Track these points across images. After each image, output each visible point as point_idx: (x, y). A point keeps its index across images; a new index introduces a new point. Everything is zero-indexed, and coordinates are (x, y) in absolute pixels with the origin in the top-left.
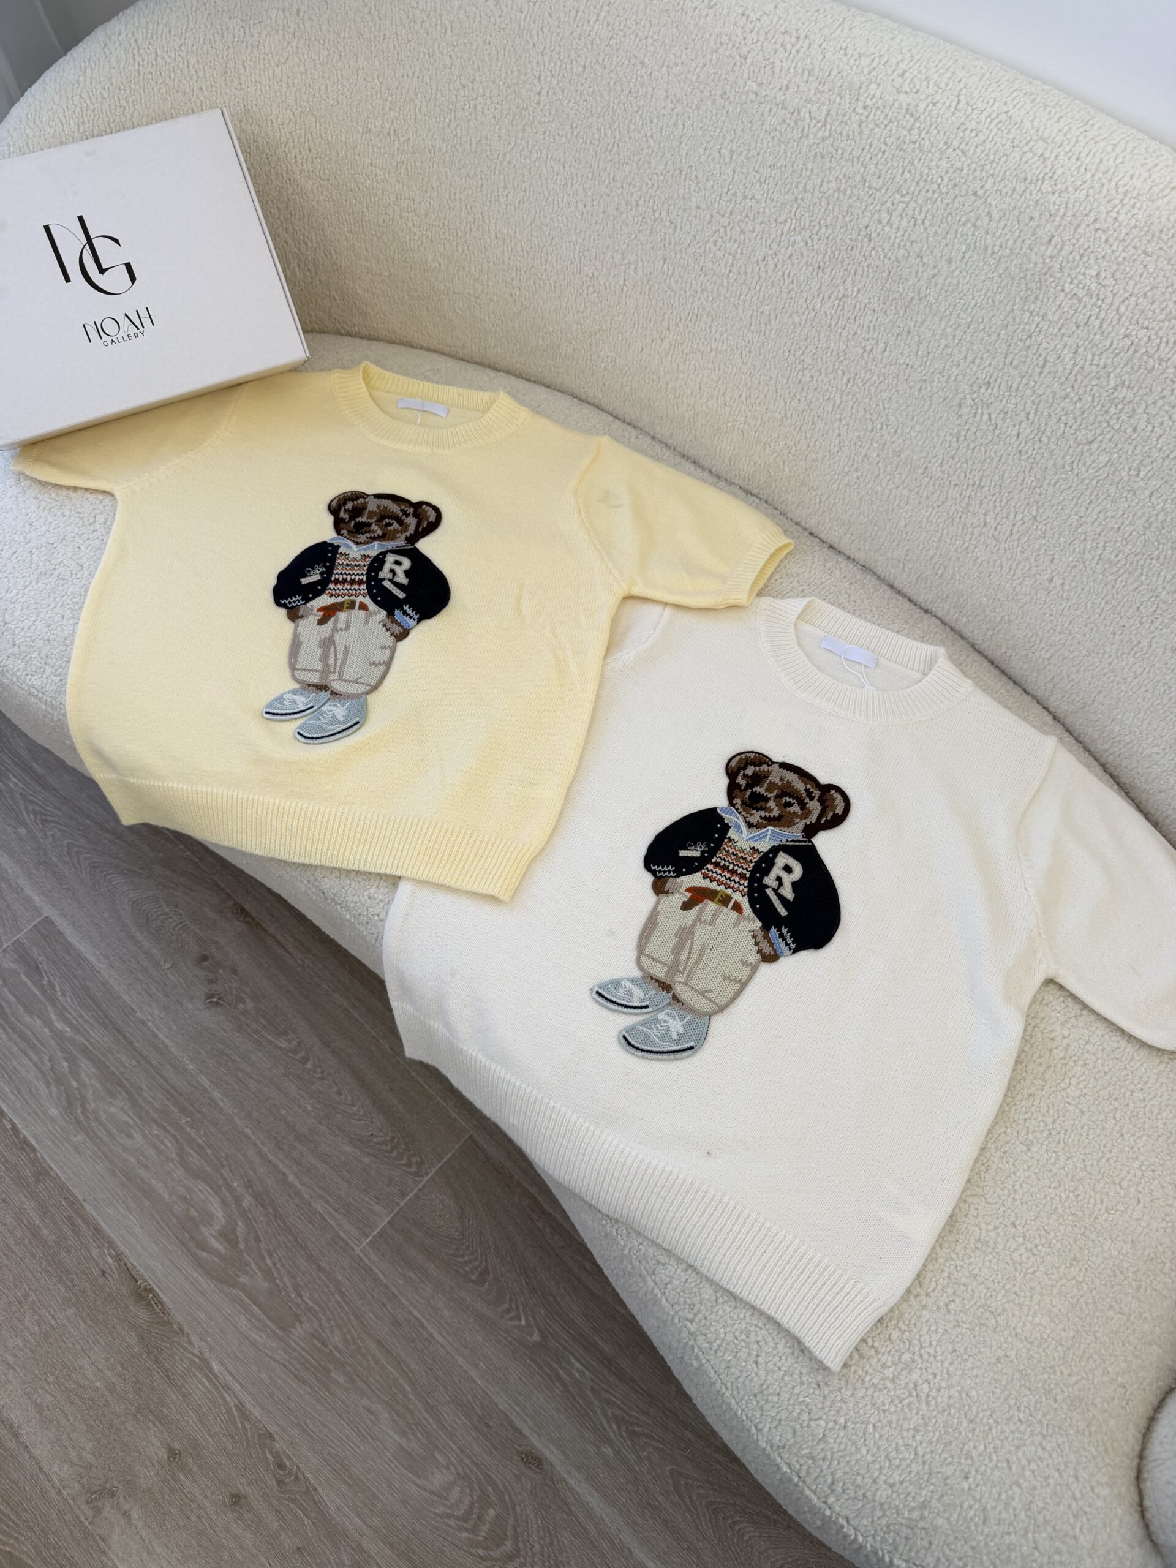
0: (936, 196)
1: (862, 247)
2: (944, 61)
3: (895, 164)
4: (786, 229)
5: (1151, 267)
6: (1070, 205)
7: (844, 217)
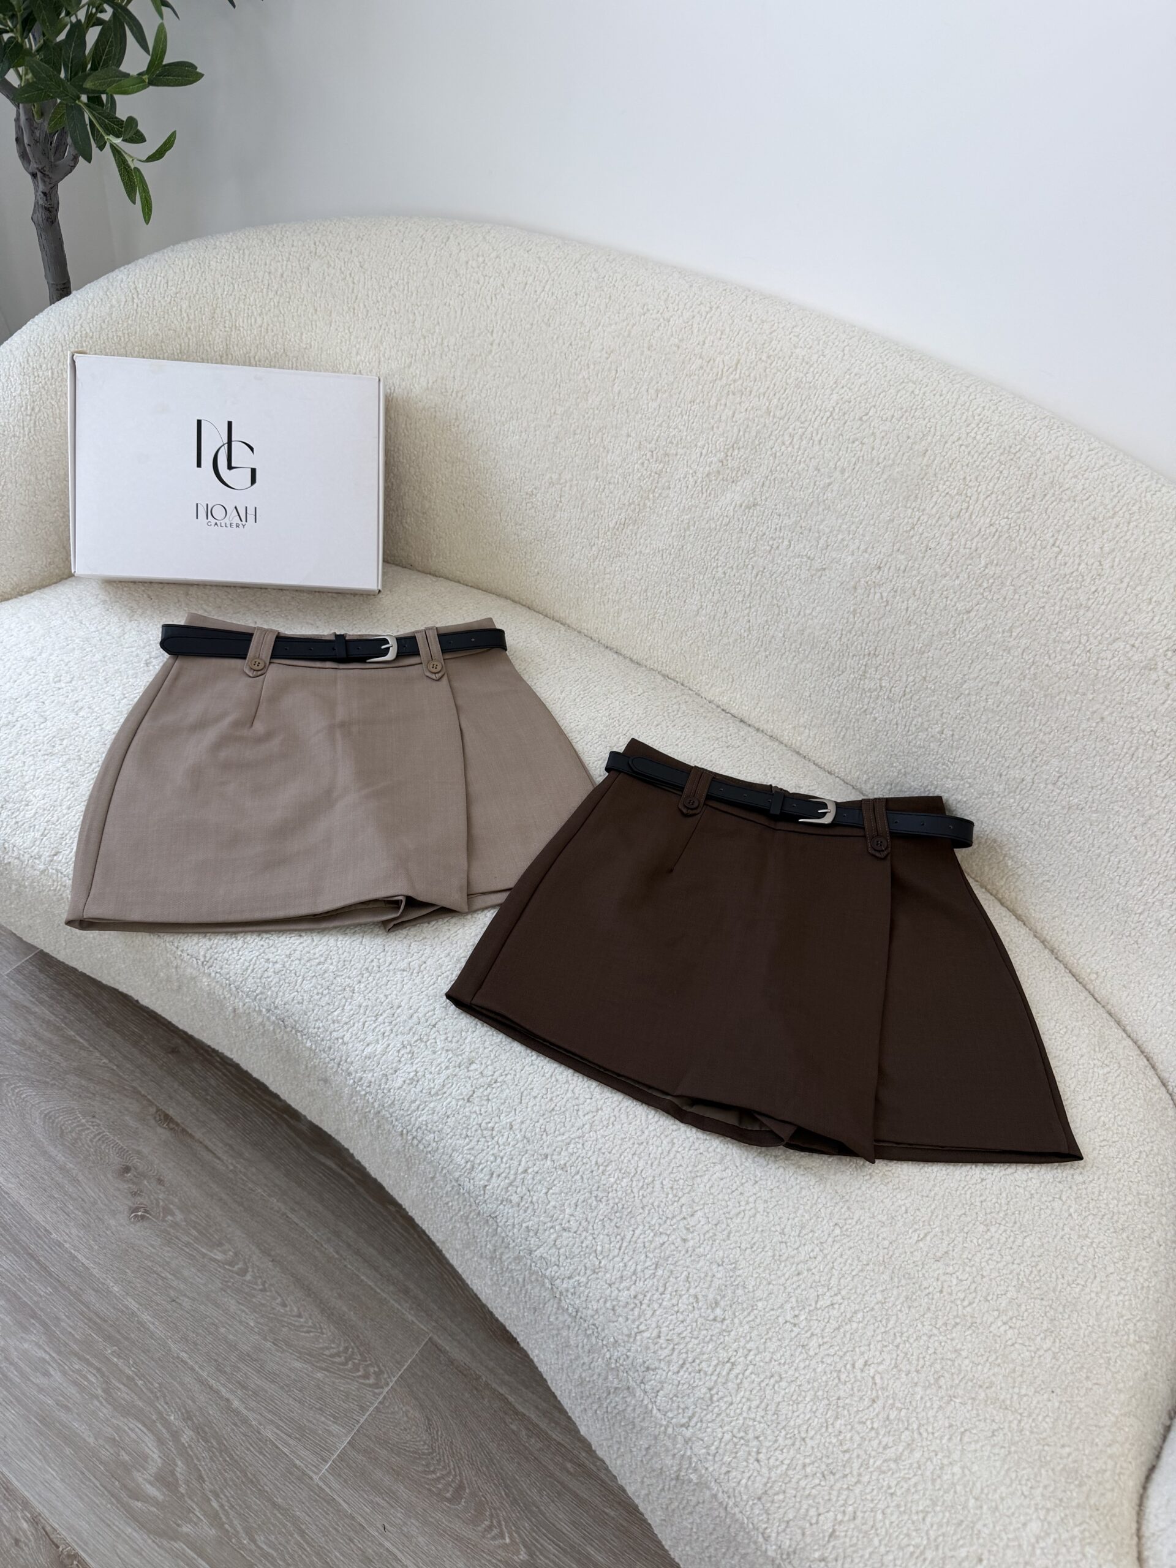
0: (829, 421)
1: (768, 463)
2: (829, 328)
3: (794, 399)
4: (704, 452)
5: (1005, 473)
6: (938, 428)
7: (754, 441)
